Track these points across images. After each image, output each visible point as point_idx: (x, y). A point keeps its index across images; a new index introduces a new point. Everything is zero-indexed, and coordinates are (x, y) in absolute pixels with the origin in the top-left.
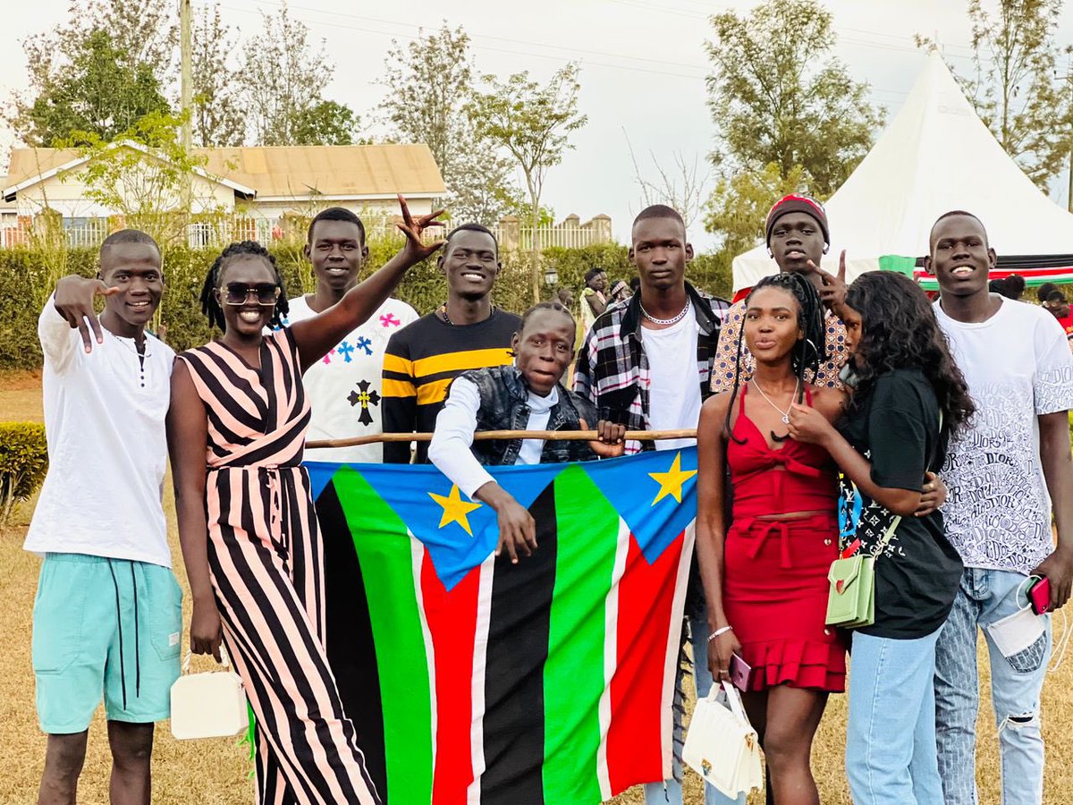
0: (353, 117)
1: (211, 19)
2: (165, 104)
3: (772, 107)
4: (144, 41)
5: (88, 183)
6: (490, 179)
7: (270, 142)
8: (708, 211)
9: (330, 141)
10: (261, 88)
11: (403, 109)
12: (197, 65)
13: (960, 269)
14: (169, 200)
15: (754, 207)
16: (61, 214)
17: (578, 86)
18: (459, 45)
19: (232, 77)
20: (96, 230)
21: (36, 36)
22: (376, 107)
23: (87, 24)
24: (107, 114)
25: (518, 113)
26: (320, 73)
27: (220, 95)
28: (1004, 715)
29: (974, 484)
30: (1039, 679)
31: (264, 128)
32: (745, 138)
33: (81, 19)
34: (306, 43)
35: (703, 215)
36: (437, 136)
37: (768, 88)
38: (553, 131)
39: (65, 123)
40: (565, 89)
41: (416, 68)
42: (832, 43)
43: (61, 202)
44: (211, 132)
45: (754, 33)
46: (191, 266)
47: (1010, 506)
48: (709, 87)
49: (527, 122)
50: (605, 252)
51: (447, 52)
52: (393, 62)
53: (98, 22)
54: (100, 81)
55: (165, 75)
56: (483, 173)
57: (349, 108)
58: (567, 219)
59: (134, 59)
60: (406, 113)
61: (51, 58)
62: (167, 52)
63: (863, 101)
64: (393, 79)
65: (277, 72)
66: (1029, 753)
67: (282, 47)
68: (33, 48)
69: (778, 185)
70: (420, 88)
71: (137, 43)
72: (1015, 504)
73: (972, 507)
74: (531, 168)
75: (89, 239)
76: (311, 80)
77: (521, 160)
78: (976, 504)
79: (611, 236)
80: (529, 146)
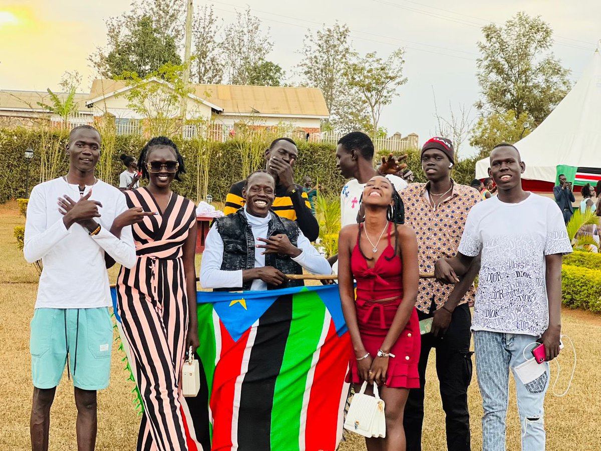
0: (282, 71)
1: (208, 13)
2: (178, 59)
3: (513, 78)
4: (171, 24)
5: (130, 100)
6: (358, 110)
7: (235, 82)
8: (473, 134)
9: (268, 83)
10: (233, 53)
11: (311, 68)
12: (199, 38)
13: (504, 177)
14: (173, 112)
15: (498, 134)
16: (115, 116)
17: (403, 61)
18: (343, 34)
19: (217, 46)
20: (133, 126)
21: (113, 18)
22: (296, 66)
23: (140, 12)
24: (147, 63)
25: (369, 74)
26: (266, 46)
27: (210, 55)
28: (524, 416)
29: (510, 288)
30: (542, 398)
31: (233, 75)
32: (496, 95)
33: (137, 10)
34: (259, 29)
35: (470, 136)
36: (329, 84)
37: (511, 67)
38: (387, 85)
39: (123, 66)
40: (396, 62)
41: (320, 46)
42: (550, 45)
43: (114, 110)
44: (204, 75)
45: (506, 36)
46: (182, 148)
47: (530, 300)
48: (478, 65)
49: (374, 79)
50: (413, 154)
51: (337, 37)
52: (308, 41)
53: (146, 12)
54: (144, 44)
55: (181, 43)
56: (354, 106)
57: (280, 66)
58: (394, 135)
59: (164, 33)
60: (312, 70)
61: (120, 30)
62: (183, 30)
63: (566, 78)
64: (307, 51)
65: (242, 44)
66: (537, 437)
67: (245, 30)
68: (111, 24)
69: (514, 122)
70: (321, 57)
71: (167, 24)
72: (533, 299)
73: (510, 301)
74: (374, 105)
75: (129, 131)
76: (260, 50)
77: (369, 100)
78: (511, 299)
79: (417, 145)
80: (374, 93)
